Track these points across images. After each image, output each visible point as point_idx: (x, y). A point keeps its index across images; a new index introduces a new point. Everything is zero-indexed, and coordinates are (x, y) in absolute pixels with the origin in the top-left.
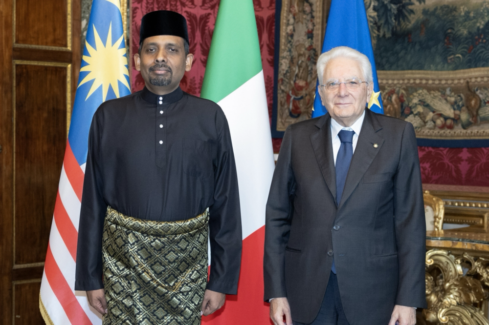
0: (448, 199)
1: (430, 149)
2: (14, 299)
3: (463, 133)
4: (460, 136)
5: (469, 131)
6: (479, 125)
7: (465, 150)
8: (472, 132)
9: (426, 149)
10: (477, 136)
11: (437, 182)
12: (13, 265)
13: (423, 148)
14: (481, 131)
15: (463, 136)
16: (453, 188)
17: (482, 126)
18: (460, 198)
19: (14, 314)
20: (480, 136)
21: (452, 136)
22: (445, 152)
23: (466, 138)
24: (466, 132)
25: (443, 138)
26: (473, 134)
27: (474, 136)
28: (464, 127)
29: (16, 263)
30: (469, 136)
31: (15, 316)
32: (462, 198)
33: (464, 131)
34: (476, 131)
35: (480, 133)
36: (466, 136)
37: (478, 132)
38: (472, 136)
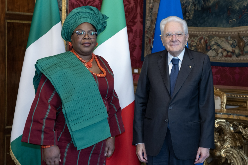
0: (229, 93)
1: (220, 67)
2: (6, 144)
3: (237, 60)
4: (235, 61)
5: (239, 58)
6: (244, 55)
7: (237, 68)
8: (241, 59)
9: (218, 67)
10: (243, 61)
11: (224, 84)
12: (5, 126)
13: (217, 67)
14: (245, 58)
15: (236, 61)
16: (231, 87)
17: (246, 56)
18: (235, 93)
19: (5, 152)
20: (245, 61)
21: (231, 61)
22: (228, 69)
23: (238, 62)
24: (238, 59)
25: (226, 62)
26: (241, 60)
27: (242, 61)
28: (237, 56)
29: (7, 125)
30: (239, 61)
31: (6, 153)
32: (236, 93)
33: (237, 58)
34: (243, 58)
35: (245, 60)
36: (238, 61)
37: (244, 59)
38: (241, 61)
